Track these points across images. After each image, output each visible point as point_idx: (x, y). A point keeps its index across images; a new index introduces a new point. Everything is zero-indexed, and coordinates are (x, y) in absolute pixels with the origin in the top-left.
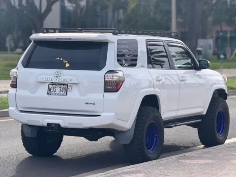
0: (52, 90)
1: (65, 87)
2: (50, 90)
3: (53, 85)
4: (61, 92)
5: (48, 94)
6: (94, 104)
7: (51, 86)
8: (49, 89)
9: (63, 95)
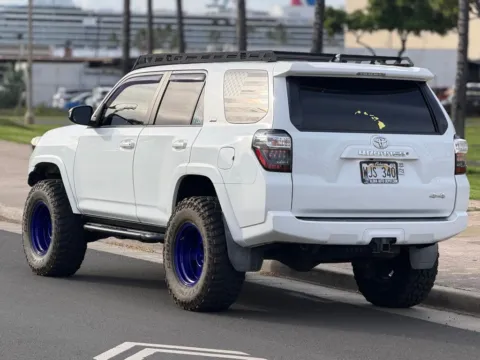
0: (369, 174)
1: (393, 167)
2: (366, 173)
3: (368, 163)
4: (388, 177)
5: (363, 181)
6: (443, 197)
7: (365, 165)
8: (364, 173)
9: (392, 182)
